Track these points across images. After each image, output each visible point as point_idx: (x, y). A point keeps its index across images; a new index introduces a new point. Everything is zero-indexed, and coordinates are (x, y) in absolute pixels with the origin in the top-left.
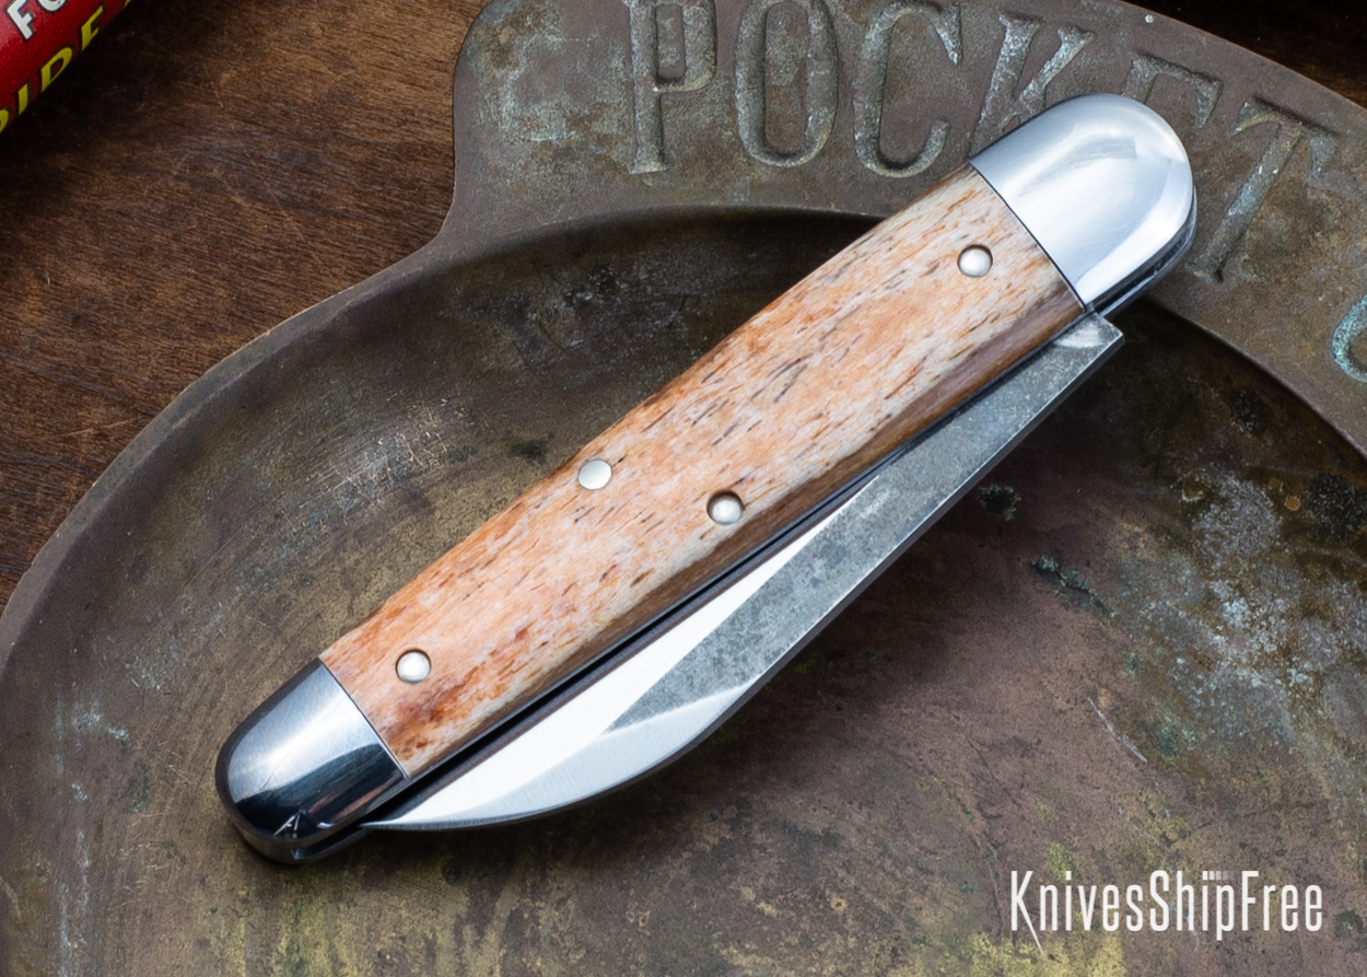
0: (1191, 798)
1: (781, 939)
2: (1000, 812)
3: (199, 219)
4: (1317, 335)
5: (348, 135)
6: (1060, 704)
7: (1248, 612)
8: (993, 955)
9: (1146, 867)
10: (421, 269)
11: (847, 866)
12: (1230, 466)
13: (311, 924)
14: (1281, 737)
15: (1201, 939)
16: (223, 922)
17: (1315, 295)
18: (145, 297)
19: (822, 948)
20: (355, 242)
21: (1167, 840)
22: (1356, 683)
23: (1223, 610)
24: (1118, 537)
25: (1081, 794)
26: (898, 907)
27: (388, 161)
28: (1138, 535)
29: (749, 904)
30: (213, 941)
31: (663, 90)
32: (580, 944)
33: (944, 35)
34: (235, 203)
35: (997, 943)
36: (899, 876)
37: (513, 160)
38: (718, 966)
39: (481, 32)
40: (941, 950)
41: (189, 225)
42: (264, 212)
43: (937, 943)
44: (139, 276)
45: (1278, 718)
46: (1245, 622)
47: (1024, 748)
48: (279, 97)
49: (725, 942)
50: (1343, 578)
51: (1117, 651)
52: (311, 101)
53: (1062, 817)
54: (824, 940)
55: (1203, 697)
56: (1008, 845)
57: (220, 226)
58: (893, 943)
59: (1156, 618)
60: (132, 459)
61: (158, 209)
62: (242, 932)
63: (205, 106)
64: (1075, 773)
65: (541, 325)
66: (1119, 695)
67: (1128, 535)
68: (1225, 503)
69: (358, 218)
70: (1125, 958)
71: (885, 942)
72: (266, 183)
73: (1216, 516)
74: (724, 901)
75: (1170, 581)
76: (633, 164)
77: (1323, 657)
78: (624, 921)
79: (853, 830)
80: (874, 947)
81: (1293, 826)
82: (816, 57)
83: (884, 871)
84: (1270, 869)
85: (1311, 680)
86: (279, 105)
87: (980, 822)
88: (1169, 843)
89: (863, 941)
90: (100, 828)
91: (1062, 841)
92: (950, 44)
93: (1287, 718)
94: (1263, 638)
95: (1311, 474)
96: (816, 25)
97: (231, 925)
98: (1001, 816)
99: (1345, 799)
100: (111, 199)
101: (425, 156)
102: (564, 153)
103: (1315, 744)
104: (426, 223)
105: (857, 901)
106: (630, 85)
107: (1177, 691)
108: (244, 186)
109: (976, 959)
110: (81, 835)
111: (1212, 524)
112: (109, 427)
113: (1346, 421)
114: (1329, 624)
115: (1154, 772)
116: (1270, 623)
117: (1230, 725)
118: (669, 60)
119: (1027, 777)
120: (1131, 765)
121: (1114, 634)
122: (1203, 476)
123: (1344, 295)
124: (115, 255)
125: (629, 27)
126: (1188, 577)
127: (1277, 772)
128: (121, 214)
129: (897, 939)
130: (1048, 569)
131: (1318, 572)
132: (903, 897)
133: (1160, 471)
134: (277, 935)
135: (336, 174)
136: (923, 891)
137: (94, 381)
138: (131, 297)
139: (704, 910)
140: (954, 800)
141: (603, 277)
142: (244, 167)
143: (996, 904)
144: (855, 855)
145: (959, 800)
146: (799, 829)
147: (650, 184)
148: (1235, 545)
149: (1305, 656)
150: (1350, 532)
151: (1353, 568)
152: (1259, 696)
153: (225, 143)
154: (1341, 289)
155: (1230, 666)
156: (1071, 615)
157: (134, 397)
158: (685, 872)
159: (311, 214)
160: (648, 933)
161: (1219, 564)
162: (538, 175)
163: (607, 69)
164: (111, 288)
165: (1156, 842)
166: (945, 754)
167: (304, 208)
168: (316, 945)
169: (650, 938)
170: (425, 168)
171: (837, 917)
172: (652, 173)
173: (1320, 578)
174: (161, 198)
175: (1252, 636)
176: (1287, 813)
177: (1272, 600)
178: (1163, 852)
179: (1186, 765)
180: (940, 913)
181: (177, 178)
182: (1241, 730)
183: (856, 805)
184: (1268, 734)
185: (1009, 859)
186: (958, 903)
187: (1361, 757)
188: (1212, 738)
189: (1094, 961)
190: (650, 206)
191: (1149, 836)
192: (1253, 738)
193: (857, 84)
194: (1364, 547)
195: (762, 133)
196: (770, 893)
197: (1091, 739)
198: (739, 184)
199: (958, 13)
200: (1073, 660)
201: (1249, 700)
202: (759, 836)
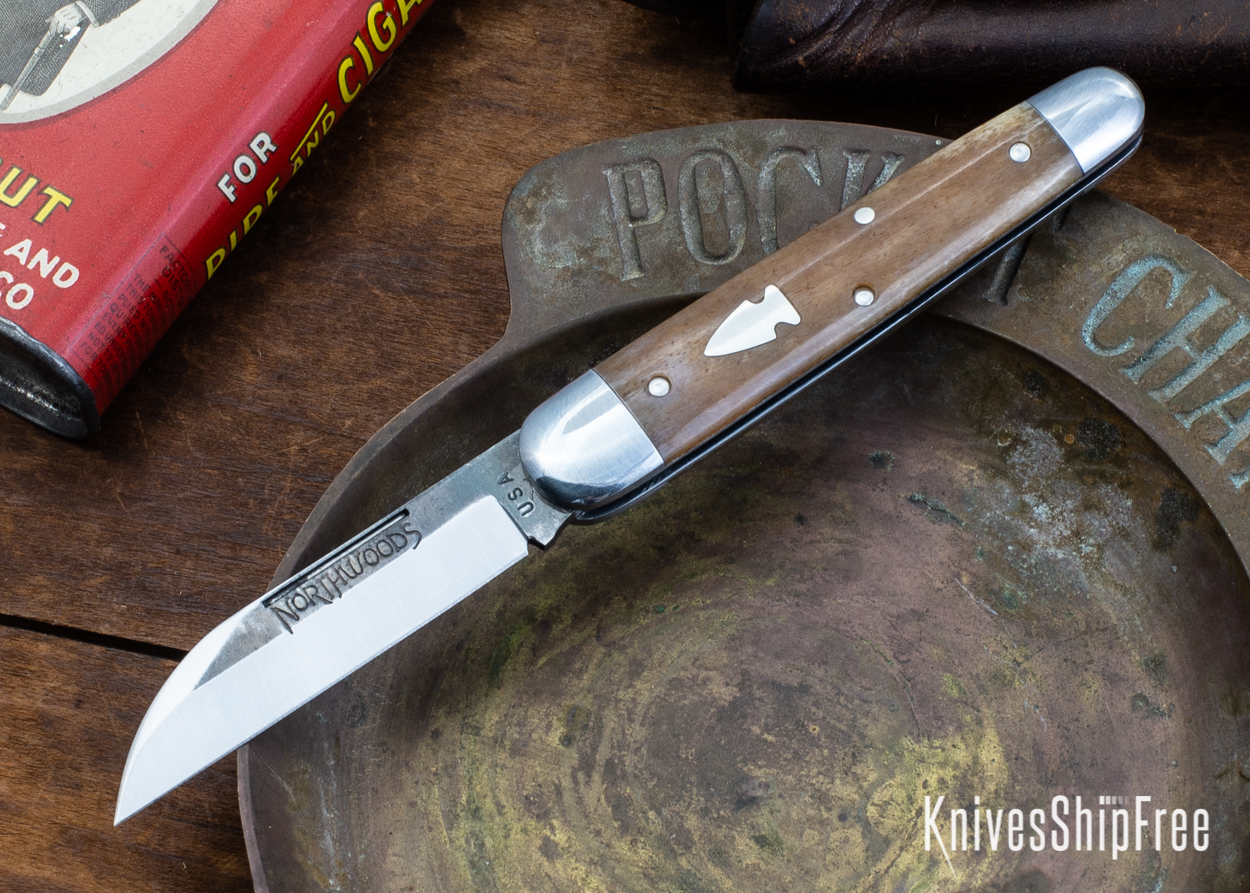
0: (1029, 634)
1: (780, 756)
2: (909, 658)
4: (1072, 330)
6: (938, 584)
7: (1049, 512)
8: (917, 749)
11: (816, 704)
12: (1025, 421)
14: (1081, 589)
15: (1048, 723)
16: (425, 789)
17: (1067, 305)
19: (807, 759)
21: (1017, 662)
22: (1124, 548)
23: (1033, 512)
24: (960, 474)
25: (959, 640)
26: (853, 726)
28: (972, 471)
29: (757, 736)
30: (420, 802)
31: (635, 225)
32: (653, 775)
33: (809, 169)
34: (375, 294)
35: (918, 742)
36: (850, 707)
37: (546, 282)
38: (743, 778)
39: (514, 203)
40: (883, 750)
41: (347, 310)
43: (881, 746)
44: (318, 347)
45: (1077, 577)
46: (1048, 519)
47: (918, 615)
49: (745, 762)
50: (1108, 482)
51: (969, 547)
53: (949, 656)
54: (808, 753)
55: (1027, 569)
56: (916, 678)
57: (366, 310)
58: (852, 750)
59: (991, 522)
62: (437, 794)
64: (954, 628)
66: (974, 574)
67: (966, 472)
68: (1025, 443)
70: (1001, 741)
71: (847, 750)
72: (393, 279)
73: (1021, 453)
74: (741, 736)
75: (997, 498)
76: (623, 275)
77: (1101, 534)
78: (679, 757)
79: (817, 681)
80: (840, 754)
81: (1096, 644)
82: (730, 192)
83: (840, 704)
84: (1085, 673)
85: (1095, 550)
87: (897, 666)
88: (1019, 664)
89: (833, 751)
90: (337, 739)
91: (951, 672)
92: (814, 174)
93: (1083, 576)
94: (1061, 527)
95: (1080, 419)
96: (727, 172)
97: (430, 791)
98: (909, 661)
99: (1127, 623)
102: (578, 273)
103: (1103, 590)
105: (825, 726)
106: (614, 225)
107: (1011, 568)
108: (379, 283)
109: (906, 754)
110: (326, 745)
111: (1019, 458)
113: (1098, 383)
114: (1102, 513)
115: (1003, 620)
116: (1064, 517)
117: (1047, 585)
118: (636, 206)
119: (923, 634)
120: (988, 618)
121: (965, 536)
122: (1009, 428)
123: (1086, 303)
125: (609, 188)
126: (1008, 494)
127: (1081, 611)
129: (854, 746)
130: (918, 500)
131: (1091, 480)
132: (854, 720)
133: (982, 429)
134: (459, 793)
135: (438, 270)
136: (867, 714)
139: (729, 744)
140: (878, 654)
143: (914, 717)
144: (820, 697)
145: (882, 654)
147: (635, 286)
148: (1036, 470)
149: (1089, 535)
150: (1108, 453)
151: (1113, 475)
152: (1063, 564)
154: (1083, 299)
155: (1042, 547)
156: (937, 527)
160: (695, 763)
161: (1027, 483)
162: (563, 289)
163: (598, 217)
164: (301, 355)
165: (1011, 665)
166: (869, 626)
169: (697, 766)
171: (814, 737)
172: (635, 279)
173: (1092, 484)
175: (1054, 526)
176: (1091, 636)
177: (1064, 502)
178: (1016, 670)
179: (1023, 614)
180: (880, 727)
182: (1055, 587)
183: (817, 664)
184: (1073, 587)
185: (918, 687)
186: (890, 720)
187: (1134, 594)
188: (1037, 594)
189: (981, 746)
190: (637, 300)
191: (1005, 662)
192: (1063, 591)
193: (759, 206)
194: (1119, 461)
195: (702, 245)
196: (769, 728)
197: (960, 605)
198: (691, 279)
199: (817, 153)
200: (942, 556)
201: (1057, 567)
202: (758, 692)
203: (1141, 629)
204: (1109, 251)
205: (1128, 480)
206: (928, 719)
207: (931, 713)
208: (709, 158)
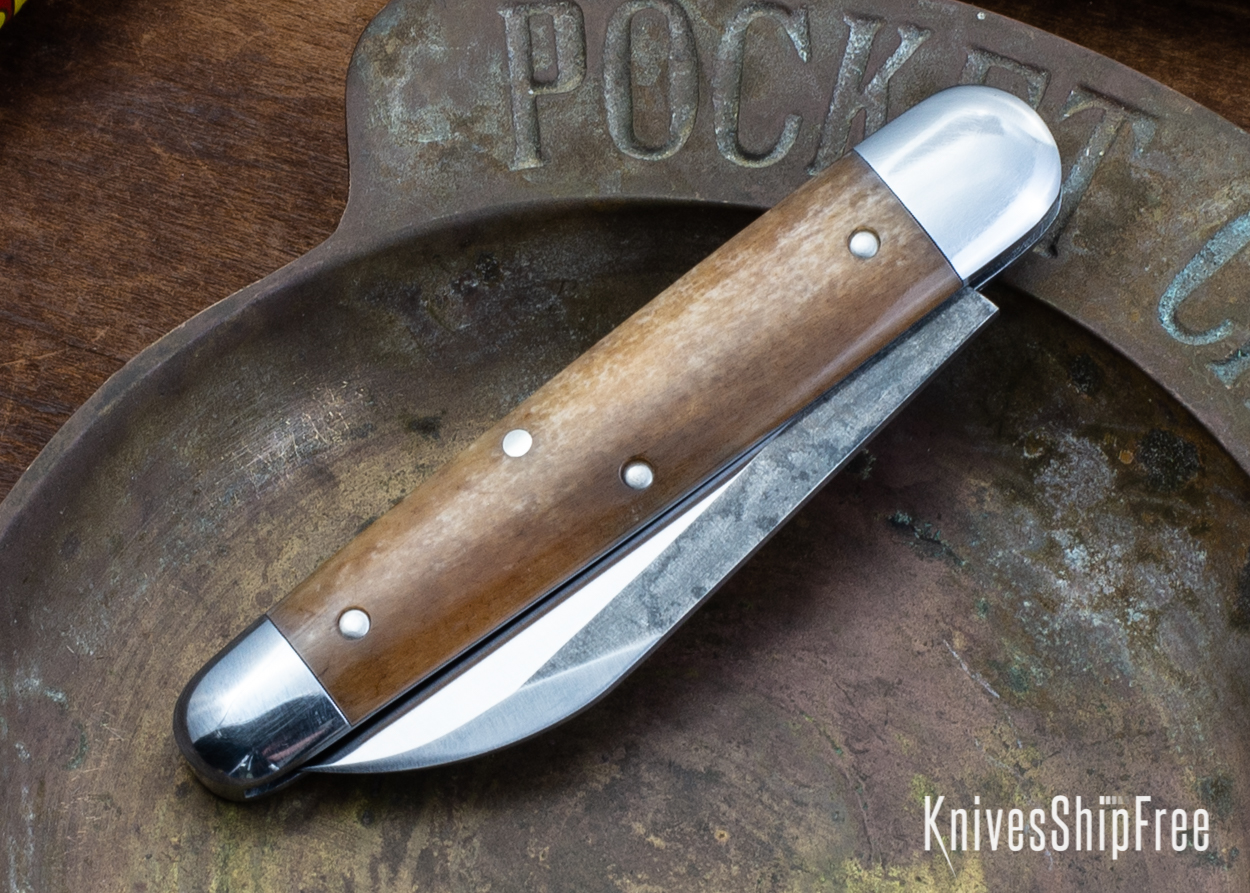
0: (1041, 730)
1: (670, 869)
2: (867, 747)
3: (122, 167)
4: (1145, 302)
5: (258, 91)
6: (918, 646)
7: (1088, 558)
8: (865, 879)
9: (1002, 794)
10: (322, 262)
11: (728, 800)
12: (1067, 425)
13: (239, 867)
14: (1121, 672)
15: (1055, 859)
16: (158, 867)
17: (1141, 266)
18: (72, 239)
19: (708, 877)
20: (264, 189)
21: (1020, 768)
22: (1189, 620)
23: (1064, 556)
24: (966, 492)
25: (941, 728)
26: (778, 835)
27: (294, 114)
28: (984, 488)
29: (640, 838)
30: (149, 885)
31: (538, 93)
32: (486, 878)
33: (794, 36)
34: (154, 153)
35: (868, 868)
36: (776, 808)
37: (403, 161)
39: (369, 44)
40: (817, 876)
41: (113, 173)
42: (182, 162)
43: (813, 869)
44: (67, 220)
45: (1118, 654)
46: (1084, 567)
47: (887, 688)
48: (195, 56)
49: (619, 872)
50: (1174, 524)
51: (968, 596)
52: (224, 60)
53: (924, 750)
54: (710, 869)
55: (1050, 636)
56: (875, 777)
57: (140, 175)
58: (773, 870)
59: (1003, 565)
60: (62, 444)
61: (85, 159)
62: (176, 875)
63: (126, 65)
64: (935, 710)
65: (432, 311)
66: (972, 637)
67: (975, 489)
68: (1063, 458)
69: (268, 167)
70: (986, 878)
71: (765, 869)
72: (182, 135)
73: (1056, 471)
74: (617, 835)
75: (1015, 531)
76: (513, 162)
77: (1158, 597)
78: (525, 856)
79: (733, 767)
80: (756, 874)
81: (1135, 753)
82: (677, 59)
83: (763, 804)
84: (1115, 793)
85: (1147, 618)
86: (195, 63)
87: (849, 757)
88: (1022, 771)
89: (745, 869)
90: (42, 784)
91: (923, 772)
92: (799, 44)
93: (1126, 654)
94: (1102, 581)
95: (1143, 430)
96: (676, 29)
97: (165, 870)
98: (867, 751)
99: (1182, 727)
100: (42, 150)
101: (329, 110)
102: (448, 153)
103: (1153, 676)
104: (329, 171)
105: (738, 832)
106: (508, 89)
107: (1025, 632)
108: (163, 137)
109: (849, 883)
110: (25, 791)
111: (1053, 477)
112: (40, 358)
113: (1174, 381)
114: (1162, 567)
115: (1006, 707)
116: (1108, 567)
117: (1074, 662)
118: (542, 65)
119: (890, 714)
120: (985, 701)
122: (1043, 434)
123: (1168, 265)
124: (45, 200)
125: (505, 36)
126: (1031, 527)
127: (1119, 703)
128: (50, 162)
129: (776, 866)
130: (903, 523)
131: (1151, 519)
132: (780, 828)
133: (1003, 431)
134: (207, 877)
135: (248, 127)
136: (798, 821)
137: (26, 316)
138: (60, 239)
139: (598, 844)
140: (824, 738)
141: (488, 265)
142: (163, 120)
143: (866, 832)
144: (736, 791)
145: (828, 737)
146: (683, 767)
147: (529, 179)
148: (1074, 496)
149: (1141, 596)
150: (1179, 482)
151: (1183, 515)
152: (1100, 635)
153: (145, 98)
154: (1165, 259)
155: (1073, 607)
156: (926, 565)
157: (62, 330)
158: (579, 810)
159: (225, 164)
160: (548, 867)
161: (1059, 514)
162: (426, 174)
163: (486, 75)
164: (41, 231)
165: (1011, 770)
166: (814, 695)
167: (217, 158)
168: (244, 886)
169: (550, 871)
170: (329, 122)
171: (720, 847)
172: (530, 169)
173: (1152, 525)
174: (87, 149)
175: (1092, 579)
176: (1129, 741)
177: (1110, 546)
178: (1017, 779)
179: (1035, 700)
180: (815, 841)
181: (102, 130)
182: (1085, 665)
183: (735, 743)
184: (1110, 669)
185: (876, 790)
186: (831, 833)
187: (1196, 688)
188: (1057, 674)
189: (957, 882)
190: (528, 200)
191: (1004, 766)
192: (1096, 673)
193: (716, 83)
194: (1194, 496)
195: (630, 131)
196: (659, 827)
197: (948, 678)
198: (611, 177)
199: (807, 15)
200: (929, 606)
201: (1091, 638)
202: (647, 775)
203: (1201, 738)
204: (1209, 194)
205: (1204, 523)
206: (885, 836)
207: (890, 830)
208: (651, 7)
